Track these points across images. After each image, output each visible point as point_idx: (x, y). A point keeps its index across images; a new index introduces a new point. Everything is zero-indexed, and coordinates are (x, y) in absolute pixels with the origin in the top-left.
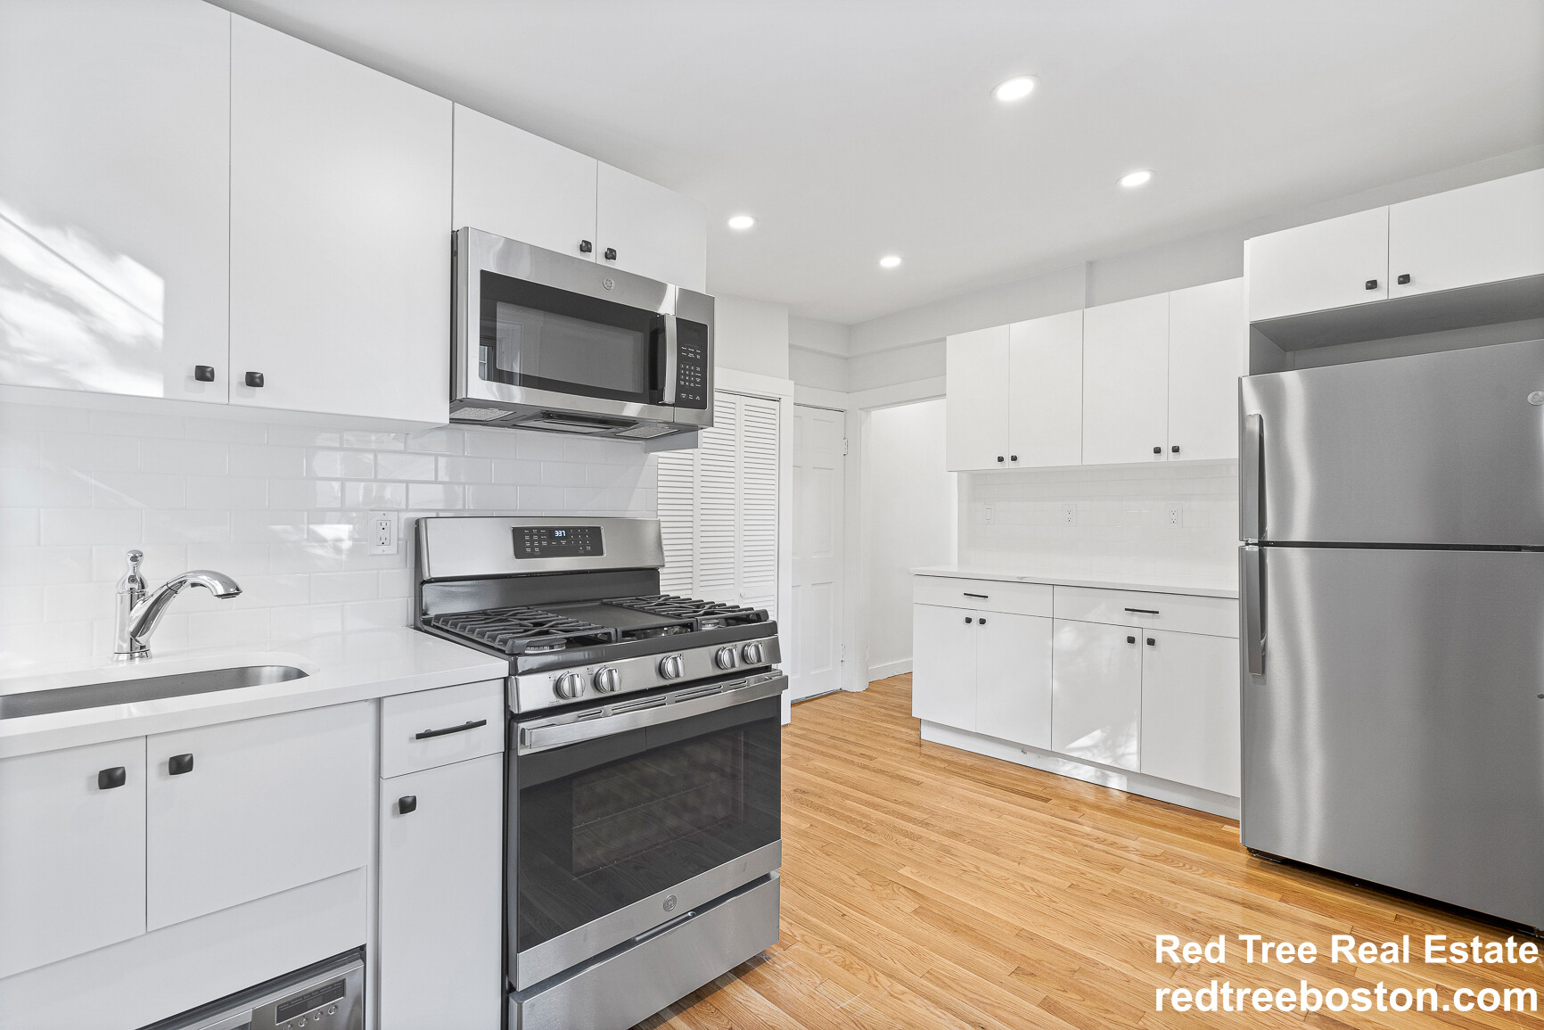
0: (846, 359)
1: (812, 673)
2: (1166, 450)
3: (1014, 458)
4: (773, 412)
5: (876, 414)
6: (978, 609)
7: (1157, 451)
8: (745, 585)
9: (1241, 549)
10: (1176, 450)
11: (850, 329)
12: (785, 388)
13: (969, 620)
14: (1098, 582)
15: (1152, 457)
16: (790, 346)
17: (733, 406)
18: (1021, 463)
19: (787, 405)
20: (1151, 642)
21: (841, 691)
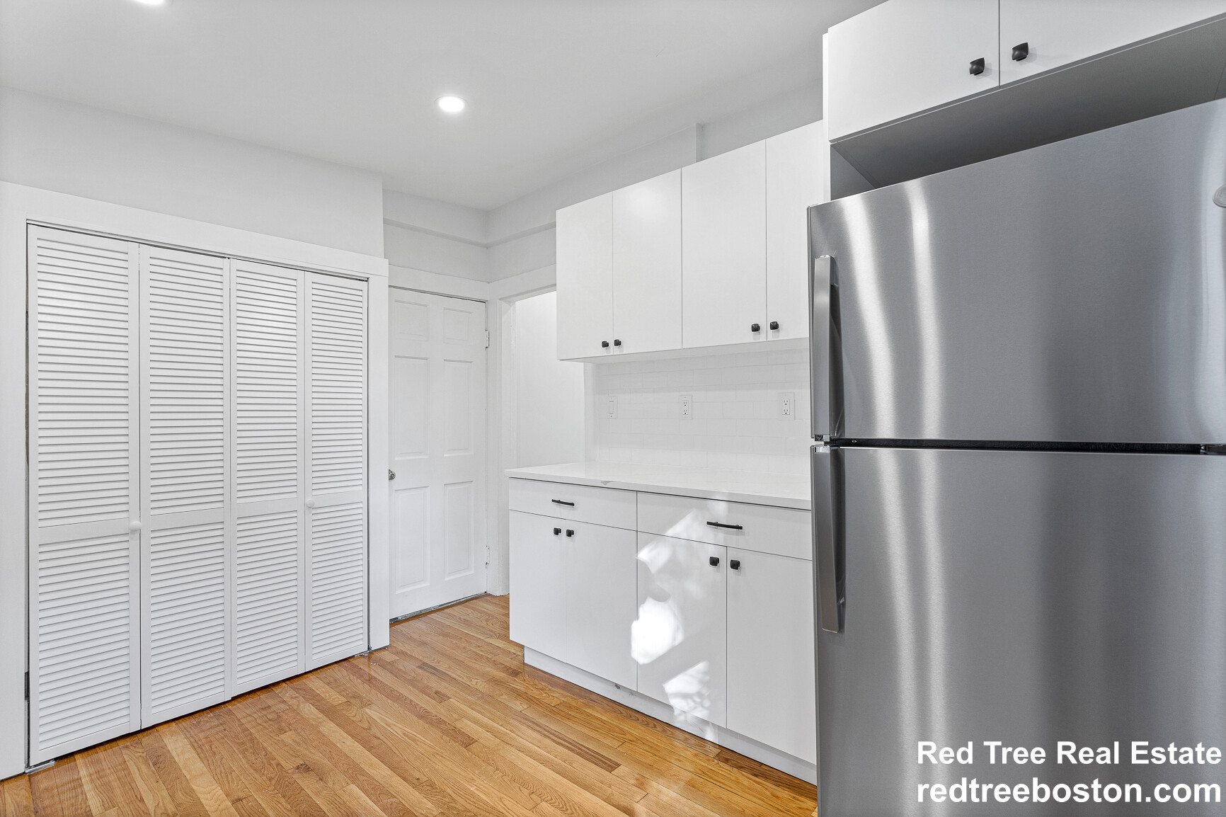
0: (487, 247)
1: (446, 579)
2: (765, 326)
3: (618, 343)
4: (360, 293)
5: (521, 305)
6: (566, 518)
7: (756, 328)
8: (315, 493)
9: (813, 449)
10: (774, 326)
11: (486, 215)
12: (378, 268)
13: (557, 532)
14: (681, 489)
15: (750, 337)
16: (385, 222)
17: (293, 283)
18: (626, 348)
19: (379, 287)
20: (735, 565)
21: (486, 594)
